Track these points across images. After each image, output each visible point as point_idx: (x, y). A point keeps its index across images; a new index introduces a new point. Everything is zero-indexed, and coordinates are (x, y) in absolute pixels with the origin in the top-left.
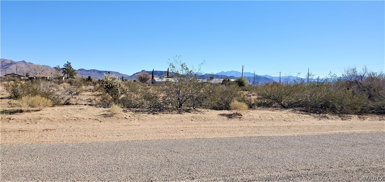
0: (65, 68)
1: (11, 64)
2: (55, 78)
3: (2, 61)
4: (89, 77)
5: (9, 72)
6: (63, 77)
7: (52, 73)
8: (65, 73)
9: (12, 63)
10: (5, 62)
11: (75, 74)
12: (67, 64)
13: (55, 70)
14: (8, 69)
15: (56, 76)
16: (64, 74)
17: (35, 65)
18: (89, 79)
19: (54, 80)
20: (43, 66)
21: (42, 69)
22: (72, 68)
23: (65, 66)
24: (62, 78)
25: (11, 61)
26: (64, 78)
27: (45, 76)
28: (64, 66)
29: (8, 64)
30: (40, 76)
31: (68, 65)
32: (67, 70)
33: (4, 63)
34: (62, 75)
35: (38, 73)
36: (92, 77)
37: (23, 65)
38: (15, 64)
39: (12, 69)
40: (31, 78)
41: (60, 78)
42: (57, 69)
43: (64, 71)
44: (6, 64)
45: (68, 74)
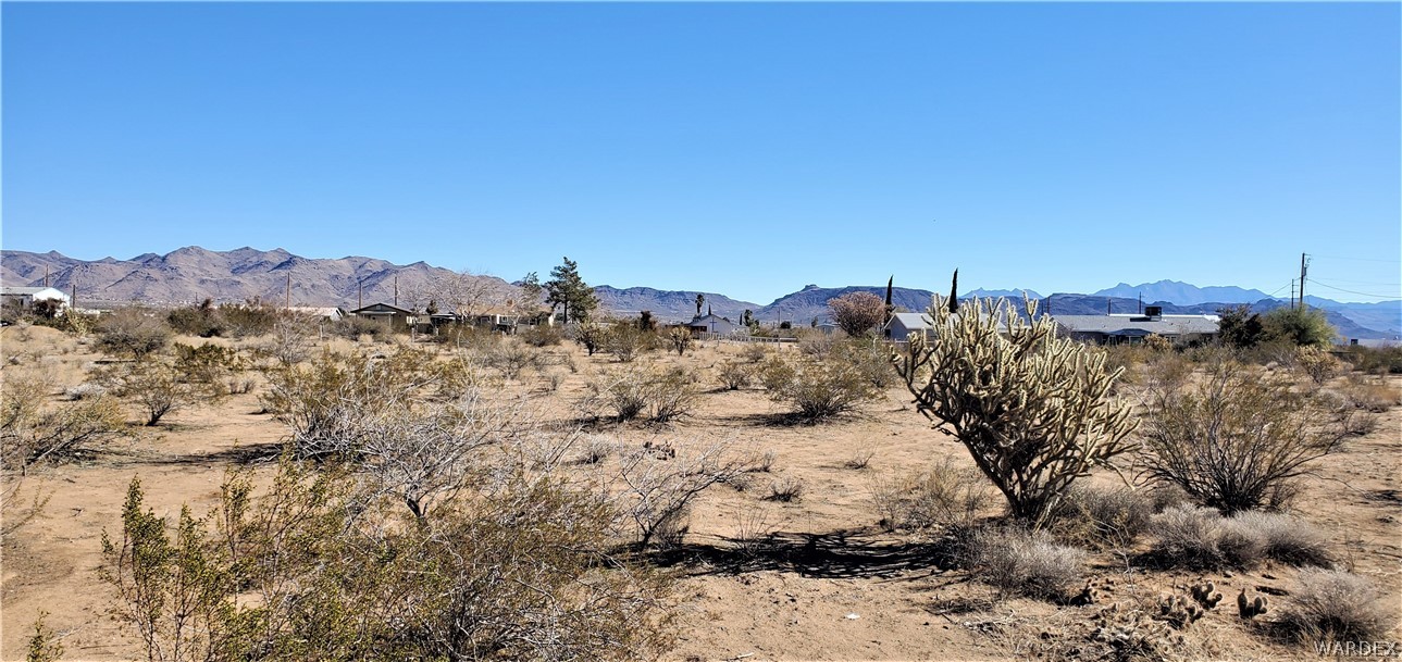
0: (556, 283)
1: (383, 272)
2: (523, 321)
3: (359, 264)
4: (646, 316)
5: (374, 297)
6: (549, 315)
7: (510, 303)
8: (557, 301)
9: (386, 270)
10: (367, 267)
11: (592, 304)
12: (565, 266)
13: (521, 290)
14: (374, 289)
15: (525, 313)
16: (555, 305)
17: (454, 276)
18: (646, 321)
19: (522, 329)
20: (482, 277)
22: (582, 281)
23: (558, 275)
24: (547, 320)
25: (385, 264)
26: (551, 319)
27: (487, 314)
28: (553, 274)
29: (376, 274)
30: (472, 313)
31: (568, 270)
32: (565, 289)
33: (363, 270)
34: (546, 308)
35: (465, 301)
36: (654, 316)
37: (420, 278)
38: (396, 272)
40: (440, 322)
41: (539, 319)
42: (530, 287)
43: (553, 294)
44: (369, 275)
45: (565, 303)
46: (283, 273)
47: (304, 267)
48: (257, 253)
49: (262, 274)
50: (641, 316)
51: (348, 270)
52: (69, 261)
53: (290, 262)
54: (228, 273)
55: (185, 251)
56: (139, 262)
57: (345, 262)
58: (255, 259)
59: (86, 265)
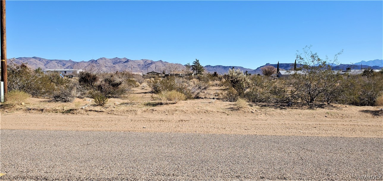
0: (194, 66)
1: (151, 63)
2: (186, 75)
3: (145, 61)
4: (215, 73)
5: (150, 70)
6: (192, 73)
7: (183, 71)
8: (194, 70)
9: (152, 63)
11: (203, 71)
13: (185, 67)
14: (149, 68)
15: (187, 73)
17: (170, 64)
18: (215, 74)
19: (186, 76)
20: (176, 64)
21: (176, 67)
22: (200, 65)
23: (194, 63)
25: (152, 61)
26: (193, 74)
27: (178, 73)
28: (193, 63)
29: (149, 64)
30: (174, 73)
31: (197, 62)
32: (196, 67)
33: (146, 63)
34: (192, 72)
35: (172, 70)
36: (217, 73)
37: (160, 64)
38: (154, 63)
39: (152, 68)
40: (167, 75)
41: (190, 74)
42: (187, 66)
43: (193, 68)
44: (147, 64)
45: (196, 70)
46: (126, 64)
47: (131, 62)
48: (119, 59)
49: (121, 64)
50: (214, 73)
51: (142, 63)
52: (74, 62)
53: (127, 61)
54: (112, 64)
55: (101, 59)
56: (90, 62)
57: (141, 61)
58: (119, 60)
59: (78, 63)
